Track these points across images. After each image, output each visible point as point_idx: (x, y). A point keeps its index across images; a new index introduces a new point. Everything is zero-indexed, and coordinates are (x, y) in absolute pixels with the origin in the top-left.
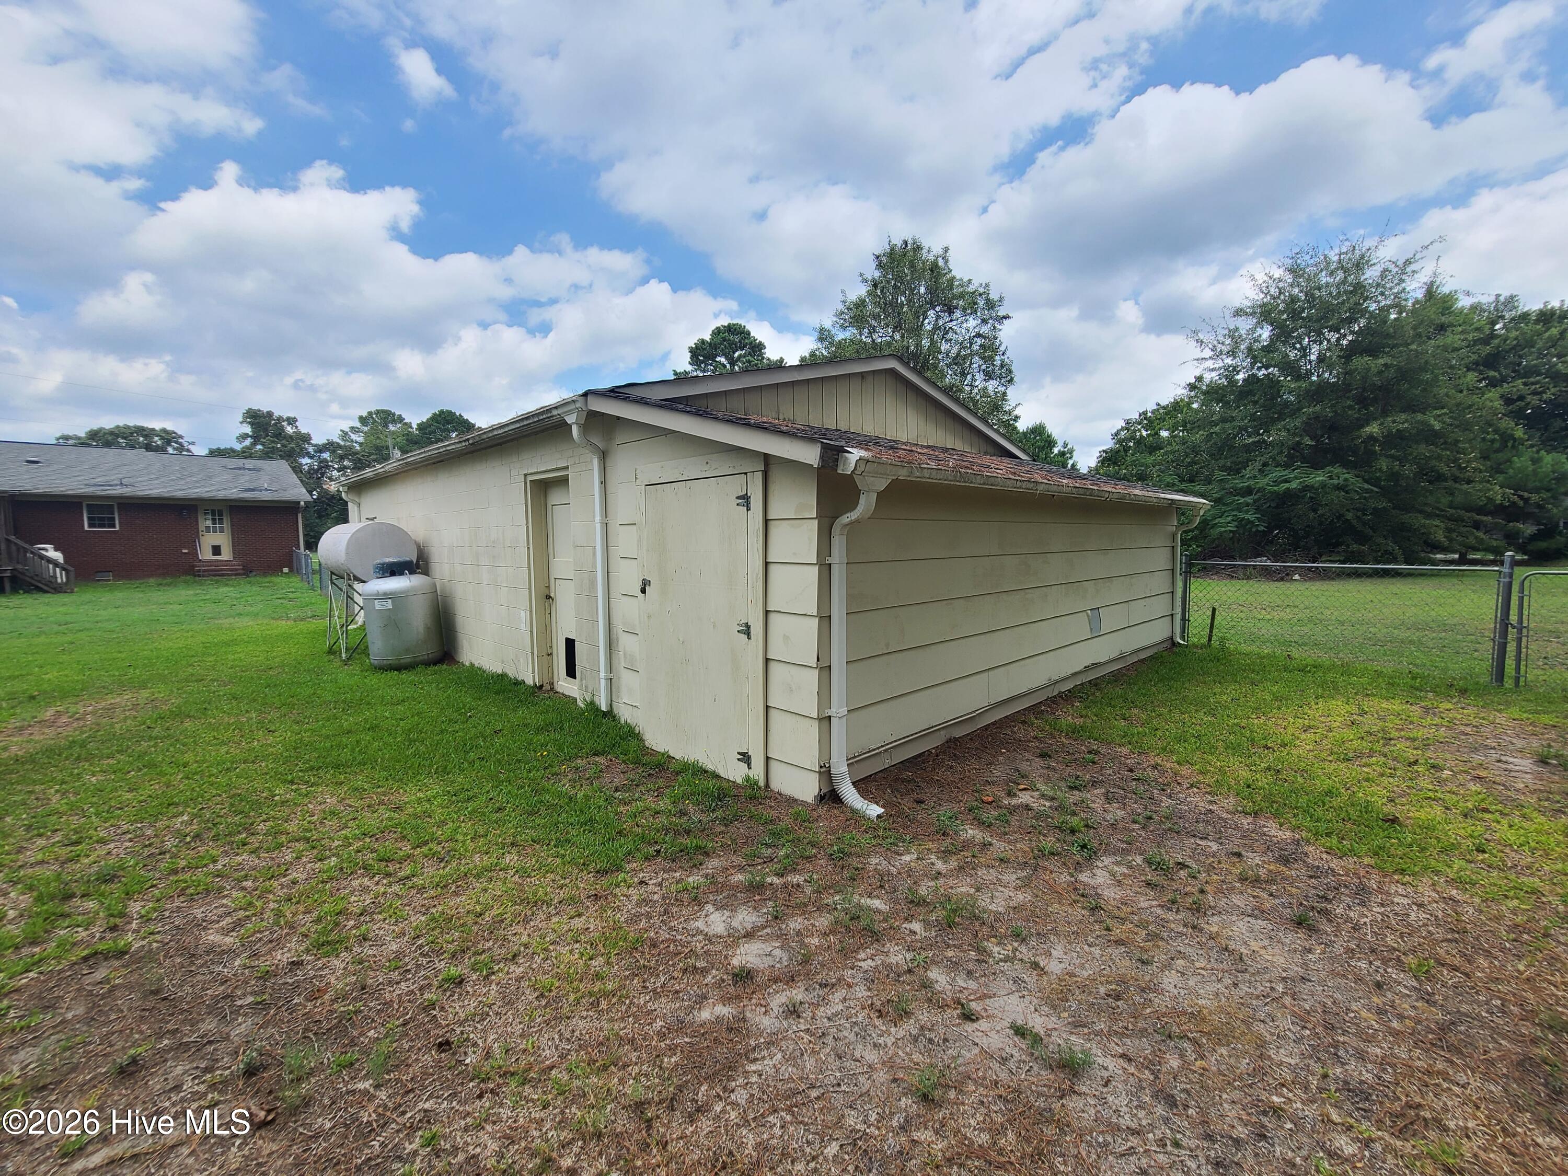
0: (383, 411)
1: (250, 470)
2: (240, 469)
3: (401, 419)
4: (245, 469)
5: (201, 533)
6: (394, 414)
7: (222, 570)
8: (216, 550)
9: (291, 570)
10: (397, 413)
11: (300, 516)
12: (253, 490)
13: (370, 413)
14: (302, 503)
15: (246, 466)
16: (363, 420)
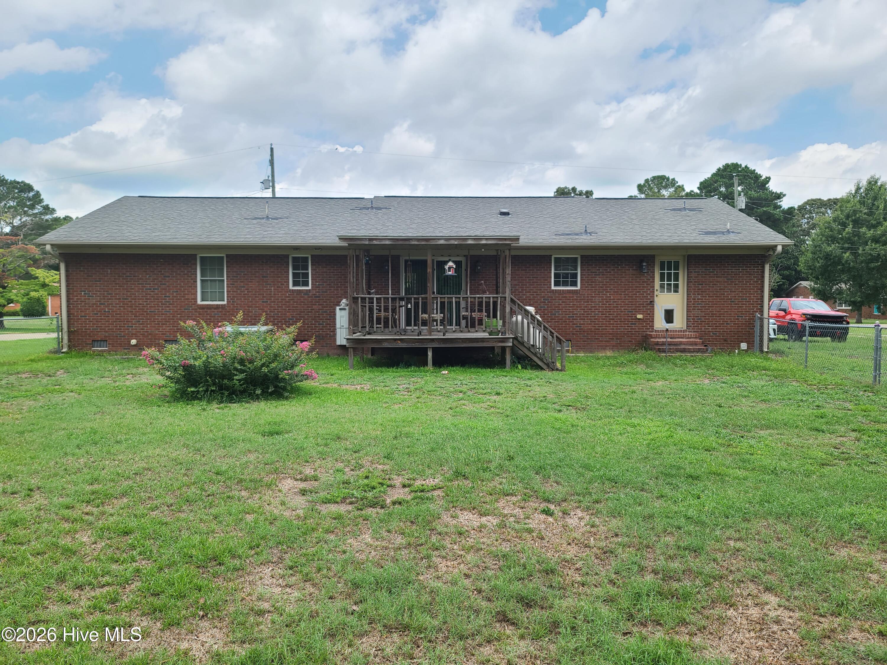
0: (659, 177)
1: (691, 210)
2: (680, 210)
3: (673, 182)
4: (685, 209)
5: (656, 293)
6: (668, 179)
7: (681, 343)
8: (669, 316)
9: (751, 345)
10: (671, 178)
11: (767, 267)
12: (714, 233)
13: (647, 181)
14: (779, 248)
15: (687, 206)
16: (640, 188)
